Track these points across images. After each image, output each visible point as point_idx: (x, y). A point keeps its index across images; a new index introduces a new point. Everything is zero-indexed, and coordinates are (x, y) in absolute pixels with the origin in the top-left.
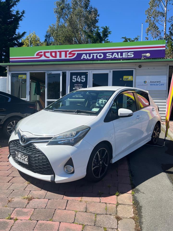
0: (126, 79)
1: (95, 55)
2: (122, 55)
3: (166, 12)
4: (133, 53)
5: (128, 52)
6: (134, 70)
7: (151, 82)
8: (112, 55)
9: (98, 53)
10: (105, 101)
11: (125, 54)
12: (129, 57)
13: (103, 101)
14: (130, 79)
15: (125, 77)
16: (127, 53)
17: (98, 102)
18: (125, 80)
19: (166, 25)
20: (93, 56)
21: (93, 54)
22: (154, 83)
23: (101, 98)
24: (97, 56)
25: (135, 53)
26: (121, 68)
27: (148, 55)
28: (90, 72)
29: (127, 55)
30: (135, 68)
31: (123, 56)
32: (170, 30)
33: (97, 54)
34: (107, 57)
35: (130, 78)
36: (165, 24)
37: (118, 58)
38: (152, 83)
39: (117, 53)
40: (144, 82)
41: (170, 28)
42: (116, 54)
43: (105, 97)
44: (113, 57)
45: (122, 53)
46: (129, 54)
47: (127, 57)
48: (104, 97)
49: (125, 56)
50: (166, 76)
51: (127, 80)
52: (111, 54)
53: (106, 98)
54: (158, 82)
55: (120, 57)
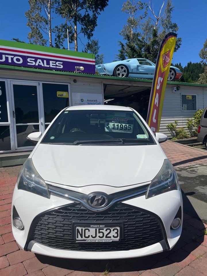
0: (61, 95)
1: (10, 57)
2: (48, 63)
3: (50, 19)
4: (62, 63)
5: (57, 61)
6: (69, 84)
7: (88, 100)
8: (36, 61)
9: (15, 55)
10: (117, 124)
11: (52, 63)
12: (57, 67)
13: (114, 124)
14: (65, 96)
15: (59, 93)
16: (55, 62)
17: (107, 126)
18: (59, 97)
19: (51, 35)
20: (7, 59)
21: (6, 56)
22: (91, 102)
23: (112, 121)
24: (12, 59)
25: (64, 63)
26: (53, 81)
27: (82, 69)
28: (9, 82)
29: (55, 65)
30: (69, 82)
31: (50, 65)
32: (56, 42)
33: (13, 57)
34: (28, 64)
35: (65, 94)
36: (50, 33)
37: (44, 67)
38: (89, 102)
39: (43, 60)
40: (81, 100)
41: (56, 40)
42: (40, 61)
43: (117, 119)
44: (37, 64)
45: (48, 61)
46: (57, 63)
47: (55, 67)
48: (115, 120)
49: (53, 65)
50: (102, 95)
51: (62, 97)
52: (34, 59)
53: (119, 120)
54: (94, 101)
55: (46, 65)
